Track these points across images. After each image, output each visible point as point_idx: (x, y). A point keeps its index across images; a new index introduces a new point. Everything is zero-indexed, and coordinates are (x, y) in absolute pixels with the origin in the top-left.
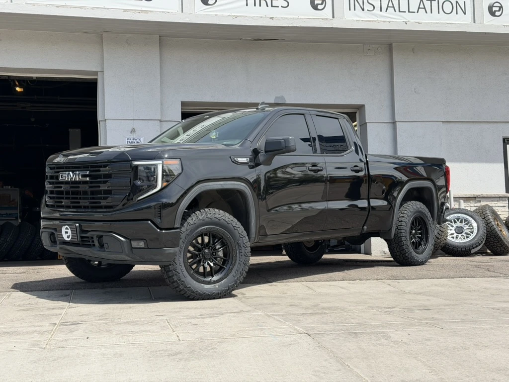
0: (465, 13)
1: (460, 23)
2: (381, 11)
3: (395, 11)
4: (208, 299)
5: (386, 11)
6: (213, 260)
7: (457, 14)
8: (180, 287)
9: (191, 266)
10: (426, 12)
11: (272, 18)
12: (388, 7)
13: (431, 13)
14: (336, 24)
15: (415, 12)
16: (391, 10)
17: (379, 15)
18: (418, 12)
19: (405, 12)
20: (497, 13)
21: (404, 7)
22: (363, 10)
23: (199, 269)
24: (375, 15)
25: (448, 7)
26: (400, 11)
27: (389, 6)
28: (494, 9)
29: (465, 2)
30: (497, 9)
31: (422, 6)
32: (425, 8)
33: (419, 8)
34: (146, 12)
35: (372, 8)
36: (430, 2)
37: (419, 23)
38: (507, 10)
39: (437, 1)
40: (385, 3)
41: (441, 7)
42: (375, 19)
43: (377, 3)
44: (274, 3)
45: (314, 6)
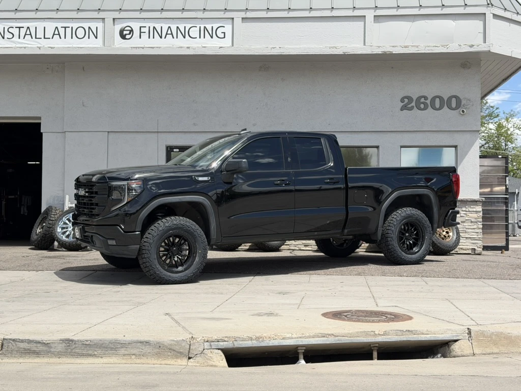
0: (96, 38)
1: (92, 46)
2: (19, 38)
3: (32, 38)
5: (24, 38)
7: (89, 38)
10: (60, 38)
12: (26, 34)
13: (65, 38)
15: (49, 38)
16: (28, 37)
17: (17, 42)
18: (52, 38)
19: (41, 38)
20: (128, 37)
21: (40, 34)
22: (3, 38)
24: (14, 42)
25: (80, 33)
26: (36, 38)
27: (27, 33)
28: (125, 32)
29: (97, 28)
30: (128, 32)
31: (56, 32)
32: (59, 34)
33: (54, 34)
35: (11, 36)
36: (64, 29)
37: (52, 48)
38: (136, 33)
39: (70, 28)
40: (23, 31)
41: (74, 33)
42: (14, 45)
43: (16, 31)
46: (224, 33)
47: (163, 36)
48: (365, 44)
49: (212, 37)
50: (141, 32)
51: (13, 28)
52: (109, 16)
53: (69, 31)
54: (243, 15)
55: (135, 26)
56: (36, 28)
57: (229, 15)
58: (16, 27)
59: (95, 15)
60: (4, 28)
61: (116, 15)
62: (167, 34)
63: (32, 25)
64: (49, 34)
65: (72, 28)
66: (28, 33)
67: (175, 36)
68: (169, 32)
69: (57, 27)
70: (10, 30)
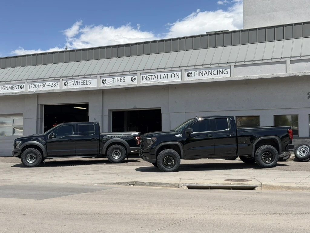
0: (179, 77)
1: (177, 81)
2: (152, 79)
7: (176, 78)
10: (166, 78)
11: (120, 86)
12: (154, 78)
13: (168, 78)
14: (138, 85)
15: (162, 79)
16: (155, 79)
20: (190, 76)
21: (159, 78)
22: (146, 80)
24: (150, 81)
25: (173, 76)
26: (157, 79)
29: (179, 73)
30: (190, 74)
31: (165, 76)
34: (89, 88)
35: (149, 79)
36: (167, 75)
37: (163, 82)
38: (193, 74)
40: (153, 77)
41: (171, 76)
42: (150, 82)
43: (150, 77)
44: (121, 81)
45: (132, 80)
46: (227, 72)
47: (203, 75)
48: (286, 73)
49: (222, 74)
50: (195, 74)
52: (183, 69)
53: (169, 75)
54: (234, 64)
55: (193, 72)
57: (228, 65)
59: (178, 69)
61: (186, 68)
62: (205, 74)
63: (156, 74)
64: (162, 77)
66: (155, 77)
67: (208, 74)
68: (206, 73)
69: (165, 74)
70: (149, 77)
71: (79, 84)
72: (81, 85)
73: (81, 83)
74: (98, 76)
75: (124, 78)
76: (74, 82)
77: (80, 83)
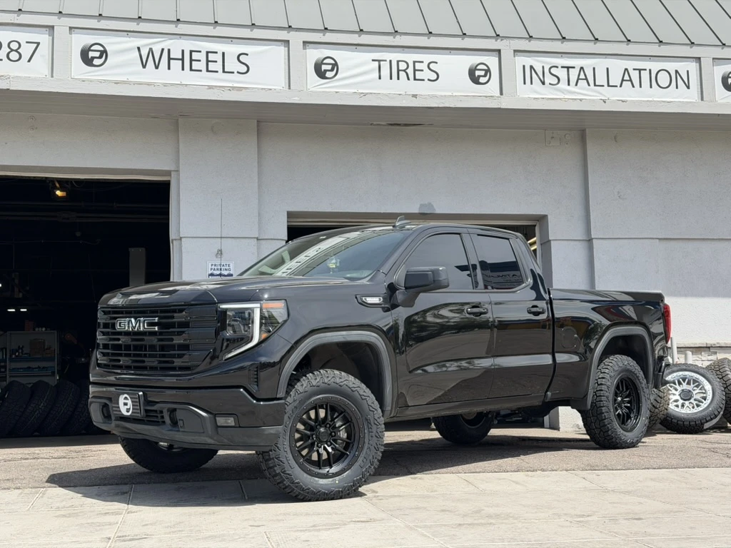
0: (688, 87)
1: (682, 100)
2: (569, 85)
3: (589, 85)
4: (324, 500)
5: (576, 85)
6: (331, 444)
7: (677, 88)
8: (285, 482)
9: (300, 452)
10: (633, 87)
11: (415, 96)
12: (578, 79)
13: (641, 87)
14: (506, 103)
15: (616, 86)
16: (582, 83)
17: (566, 90)
18: (621, 86)
19: (603, 86)
21: (601, 79)
22: (543, 83)
23: (311, 456)
24: (560, 90)
25: (663, 78)
26: (595, 85)
27: (580, 77)
28: (730, 81)
29: (688, 72)
31: (627, 77)
32: (631, 80)
33: (623, 80)
34: (240, 89)
35: (555, 81)
36: (638, 71)
37: (623, 101)
39: (648, 71)
40: (574, 74)
41: (654, 79)
42: (560, 96)
43: (562, 74)
44: (419, 75)
45: (475, 80)
51: (557, 67)
52: (707, 54)
53: (645, 75)
56: (594, 69)
58: (562, 67)
59: (684, 51)
60: (543, 67)
61: (718, 53)
63: (587, 63)
64: (615, 80)
65: (650, 70)
66: (582, 76)
69: (626, 69)
70: (553, 71)
71: (176, 65)
72: (191, 70)
73: (191, 60)
74: (296, 39)
75: (432, 66)
76: (144, 52)
77: (187, 61)
